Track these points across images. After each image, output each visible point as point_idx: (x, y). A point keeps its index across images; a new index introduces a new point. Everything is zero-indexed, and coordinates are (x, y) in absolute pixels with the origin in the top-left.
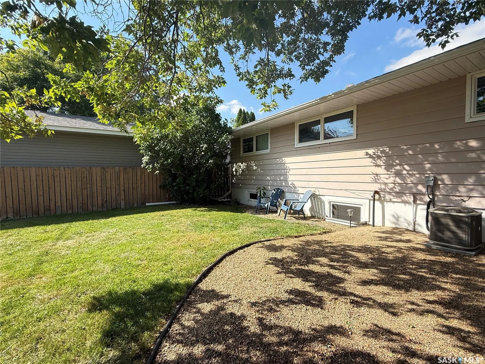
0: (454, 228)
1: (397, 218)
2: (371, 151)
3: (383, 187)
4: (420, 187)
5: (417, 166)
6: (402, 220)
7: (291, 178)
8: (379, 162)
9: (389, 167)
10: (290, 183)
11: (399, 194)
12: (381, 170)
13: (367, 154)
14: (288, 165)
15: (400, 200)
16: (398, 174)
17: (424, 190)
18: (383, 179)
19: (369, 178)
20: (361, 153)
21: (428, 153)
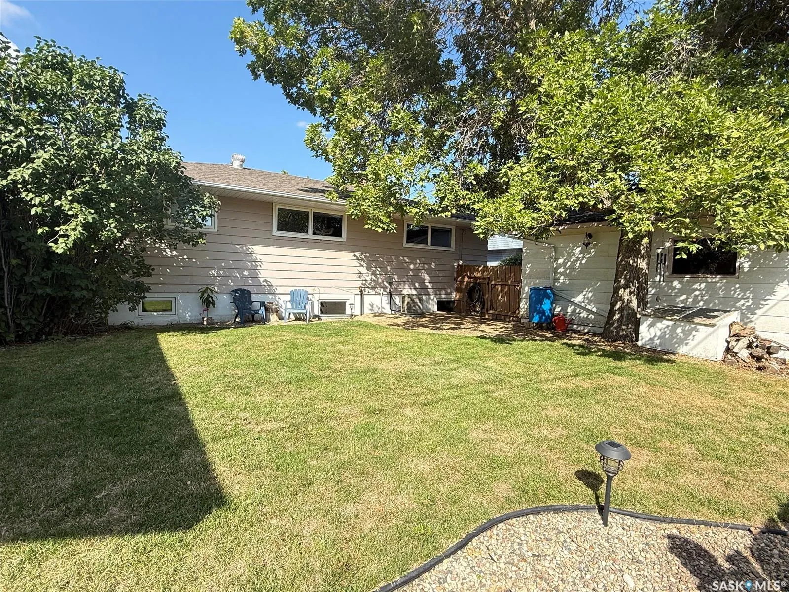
0: (419, 304)
1: (372, 306)
2: (358, 254)
3: (364, 282)
4: (385, 283)
5: (384, 269)
6: (375, 306)
7: (263, 275)
8: (362, 263)
9: (368, 268)
10: (262, 280)
11: (373, 288)
12: (364, 270)
13: (354, 255)
14: (259, 256)
15: (374, 293)
16: (374, 274)
17: (387, 285)
18: (365, 277)
19: (355, 277)
20: (350, 255)
21: (390, 262)
